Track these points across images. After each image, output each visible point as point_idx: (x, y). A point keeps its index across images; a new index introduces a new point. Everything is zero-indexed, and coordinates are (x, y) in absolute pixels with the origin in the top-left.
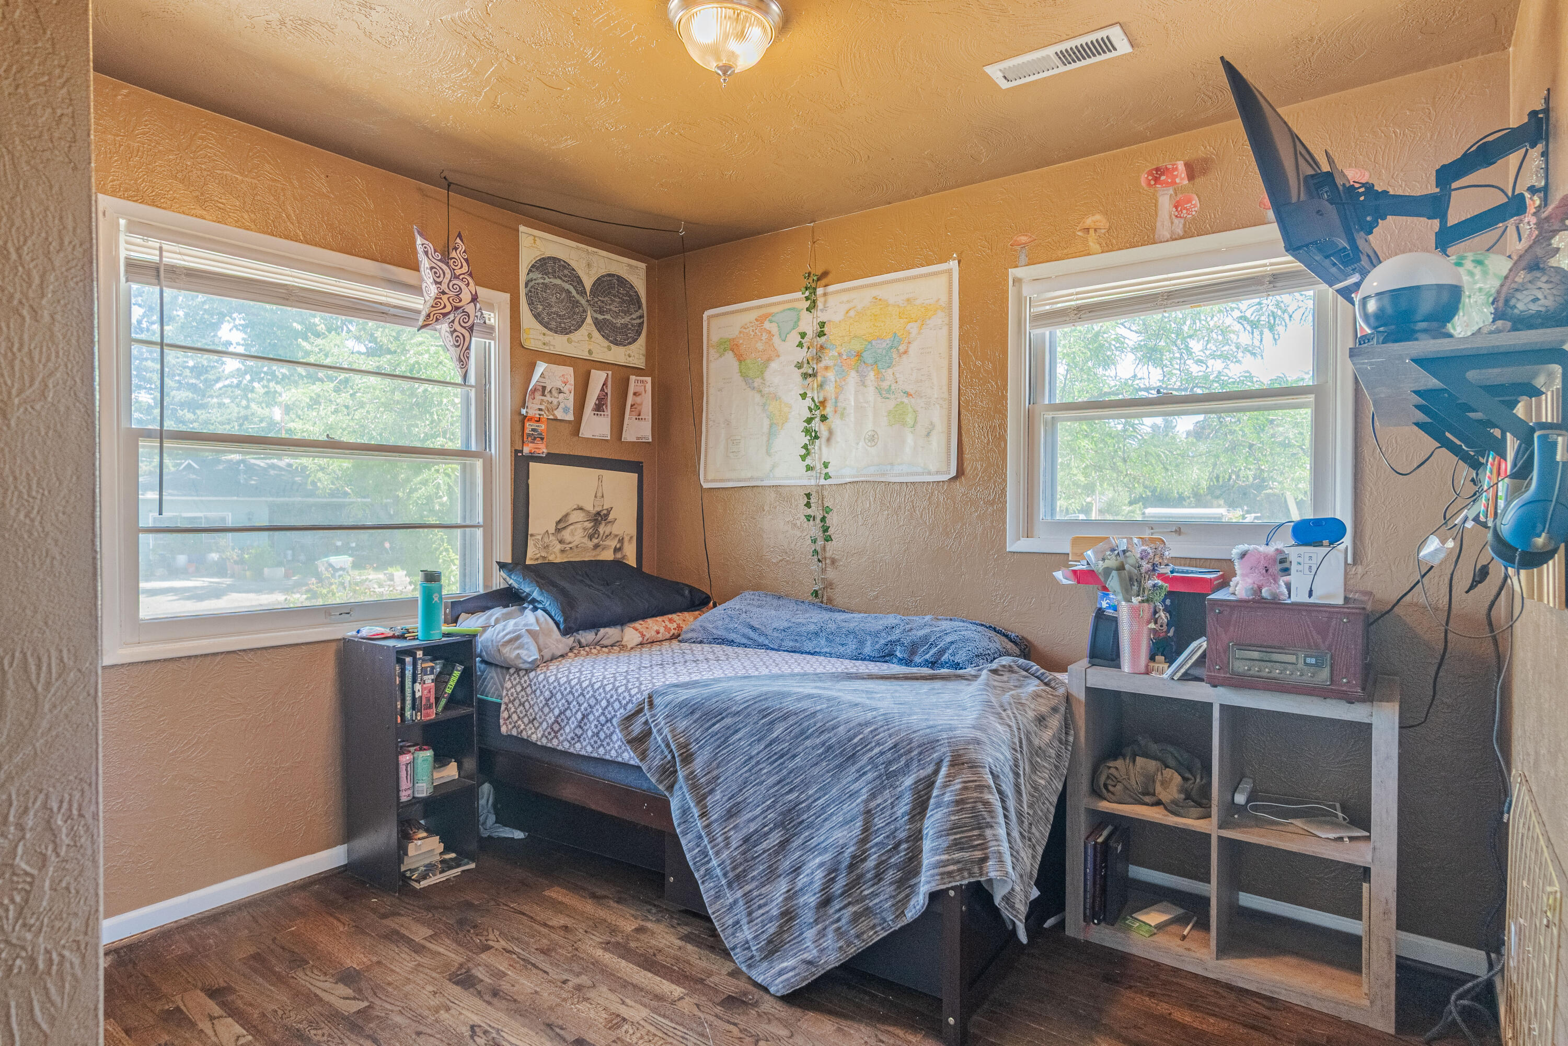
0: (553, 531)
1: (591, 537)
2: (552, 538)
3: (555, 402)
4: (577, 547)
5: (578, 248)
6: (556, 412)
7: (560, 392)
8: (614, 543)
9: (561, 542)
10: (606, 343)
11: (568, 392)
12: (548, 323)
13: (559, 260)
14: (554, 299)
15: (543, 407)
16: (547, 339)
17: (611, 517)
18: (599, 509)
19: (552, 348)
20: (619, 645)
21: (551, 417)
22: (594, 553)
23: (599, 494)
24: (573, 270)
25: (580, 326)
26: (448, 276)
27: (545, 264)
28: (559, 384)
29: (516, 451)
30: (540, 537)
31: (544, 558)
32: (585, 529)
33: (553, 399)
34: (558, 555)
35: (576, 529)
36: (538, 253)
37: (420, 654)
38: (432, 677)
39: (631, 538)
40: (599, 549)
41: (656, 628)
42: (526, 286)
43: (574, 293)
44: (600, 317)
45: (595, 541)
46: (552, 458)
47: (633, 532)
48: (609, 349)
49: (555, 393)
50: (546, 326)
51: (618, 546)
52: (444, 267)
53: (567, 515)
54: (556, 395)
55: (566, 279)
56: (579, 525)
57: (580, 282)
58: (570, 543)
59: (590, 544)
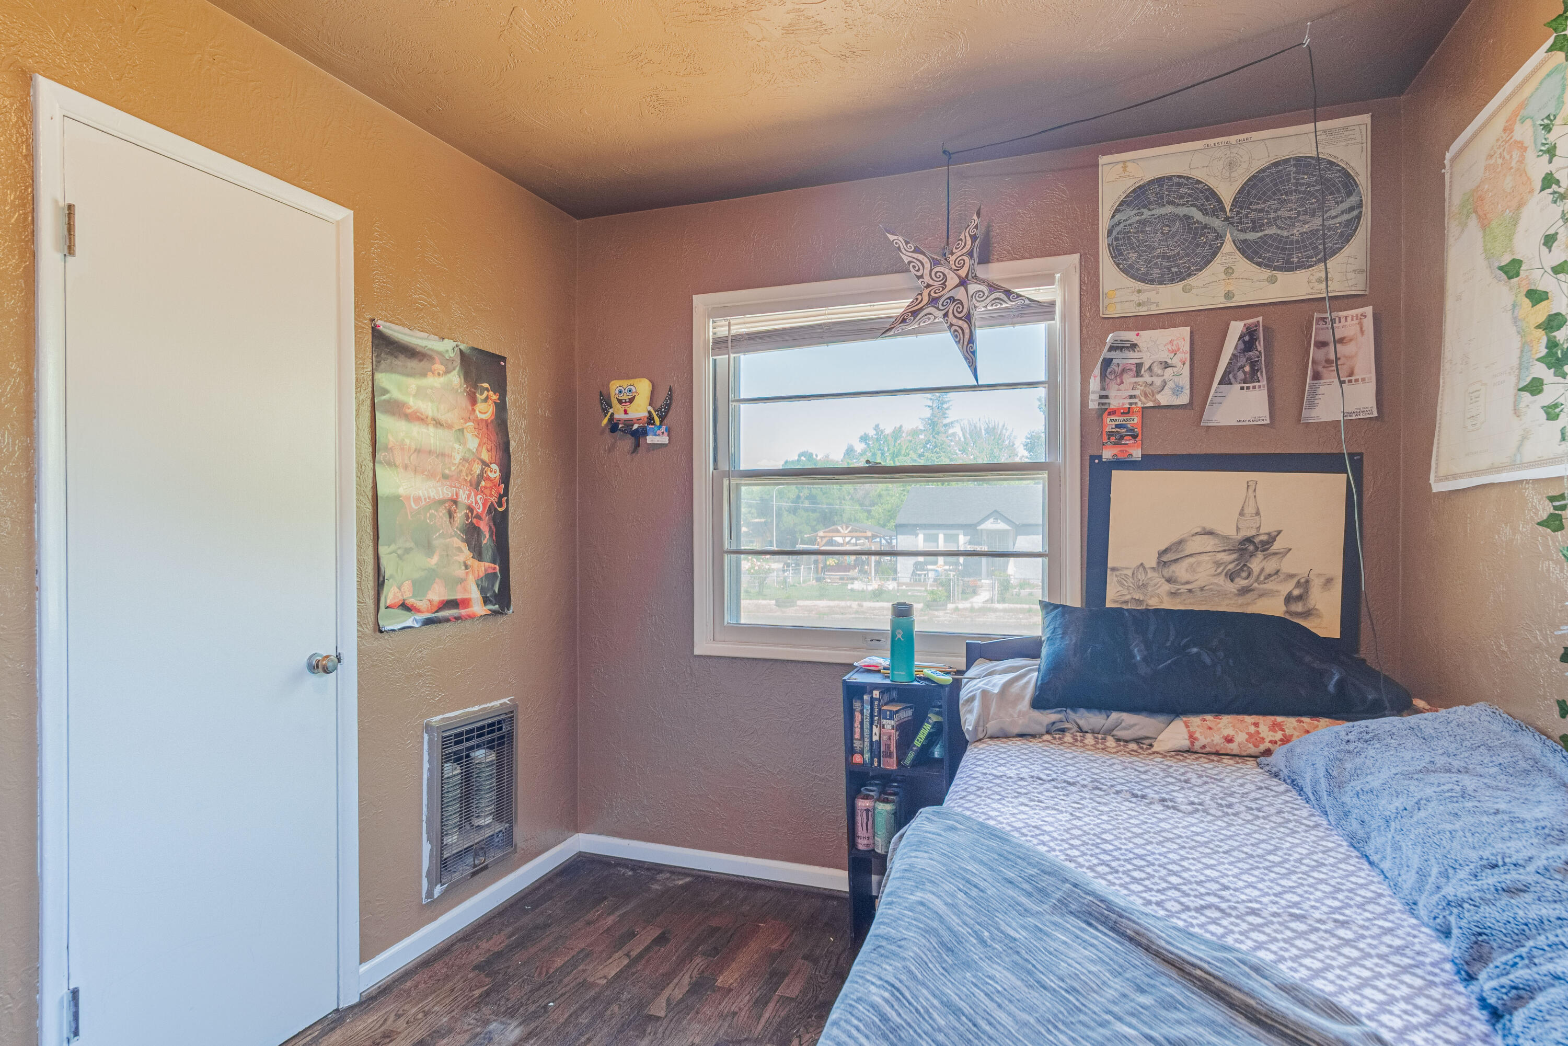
0: (1154, 565)
1: (1232, 577)
2: (1150, 574)
3: (1158, 381)
4: (1202, 589)
5: (1207, 147)
6: (1158, 397)
7: (1166, 365)
8: (1287, 587)
9: (1169, 580)
10: (1266, 273)
11: (1179, 364)
12: (1146, 274)
13: (1170, 178)
14: (1159, 236)
15: (1137, 393)
16: (1143, 297)
17: (1277, 546)
18: (1250, 533)
19: (1153, 307)
20: (1143, 743)
21: (1150, 404)
22: (1241, 600)
23: (1250, 510)
24: (1198, 182)
25: (1208, 262)
26: (927, 265)
27: (1143, 193)
28: (1165, 356)
29: (1092, 458)
30: (1129, 573)
31: (1139, 601)
32: (1218, 564)
33: (1155, 379)
34: (1166, 599)
35: (1199, 563)
36: (1133, 181)
37: (876, 694)
38: (892, 722)
39: (1329, 581)
40: (1249, 596)
41: (1229, 732)
42: (1110, 233)
43: (1197, 215)
44: (1252, 236)
45: (1241, 582)
46: (1151, 462)
47: (1336, 570)
48: (1273, 280)
49: (1157, 369)
50: (1144, 279)
51: (1296, 592)
52: (921, 257)
53: (1180, 542)
54: (1160, 372)
55: (1181, 201)
56: (1205, 558)
57: (1212, 194)
58: (1187, 583)
59: (1232, 587)
